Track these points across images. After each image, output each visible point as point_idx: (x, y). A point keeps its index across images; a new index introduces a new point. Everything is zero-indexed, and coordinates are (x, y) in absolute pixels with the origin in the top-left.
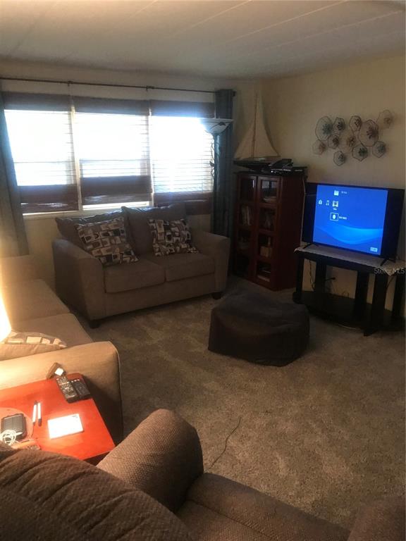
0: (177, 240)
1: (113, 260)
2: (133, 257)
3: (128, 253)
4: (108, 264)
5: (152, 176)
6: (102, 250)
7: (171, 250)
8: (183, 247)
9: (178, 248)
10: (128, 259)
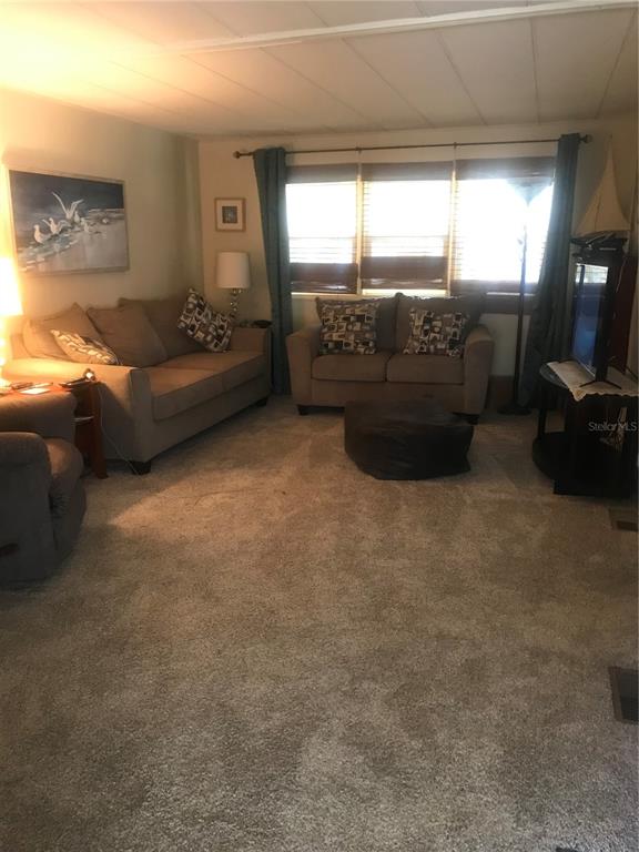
0: (435, 337)
1: (344, 348)
2: (370, 349)
3: (366, 344)
4: (336, 351)
5: (450, 257)
6: (334, 334)
7: (422, 348)
8: (439, 346)
9: (432, 347)
10: (362, 350)
